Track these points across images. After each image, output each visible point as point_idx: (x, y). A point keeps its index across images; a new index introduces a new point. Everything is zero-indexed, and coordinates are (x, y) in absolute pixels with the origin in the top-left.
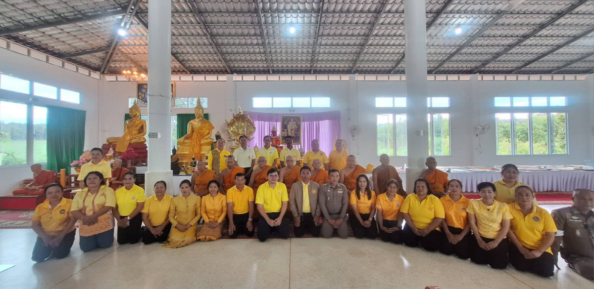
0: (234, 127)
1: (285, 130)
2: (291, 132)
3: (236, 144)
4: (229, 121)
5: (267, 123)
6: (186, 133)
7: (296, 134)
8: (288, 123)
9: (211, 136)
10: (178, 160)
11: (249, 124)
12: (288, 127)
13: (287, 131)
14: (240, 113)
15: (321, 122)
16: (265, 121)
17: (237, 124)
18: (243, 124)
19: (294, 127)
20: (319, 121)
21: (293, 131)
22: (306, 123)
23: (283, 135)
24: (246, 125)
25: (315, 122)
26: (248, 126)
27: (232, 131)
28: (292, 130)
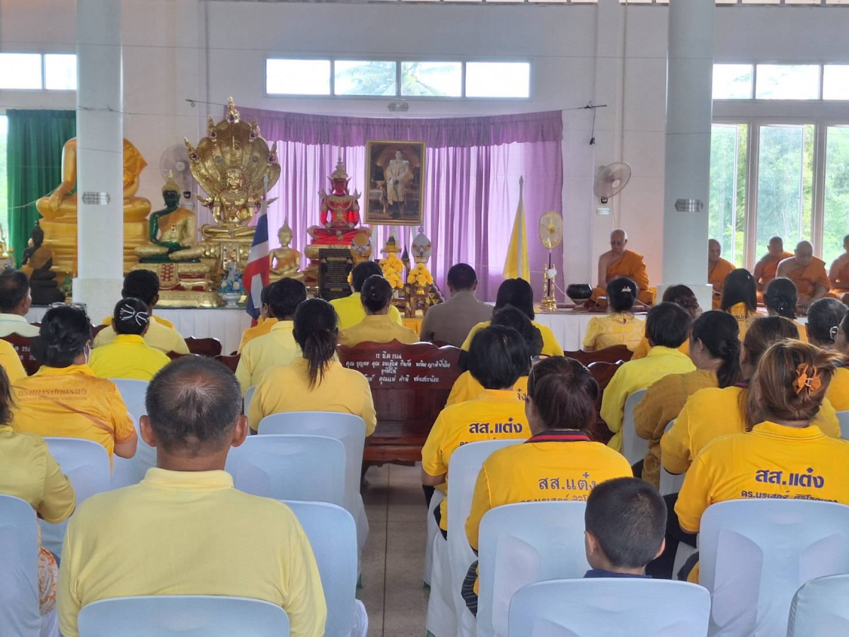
0: (209, 163)
1: (379, 183)
2: (395, 189)
3: (219, 218)
4: (195, 144)
5: (313, 150)
6: (60, 181)
7: (408, 196)
8: (387, 163)
9: (135, 191)
10: (50, 263)
11: (257, 154)
12: (388, 173)
13: (385, 186)
14: (232, 118)
15: (494, 149)
16: (307, 143)
17: (217, 153)
18: (238, 153)
19: (402, 175)
20: (488, 144)
21: (400, 187)
22: (444, 150)
23: (373, 198)
24: (247, 157)
25: (474, 150)
26: (255, 160)
27: (203, 176)
28: (396, 182)
